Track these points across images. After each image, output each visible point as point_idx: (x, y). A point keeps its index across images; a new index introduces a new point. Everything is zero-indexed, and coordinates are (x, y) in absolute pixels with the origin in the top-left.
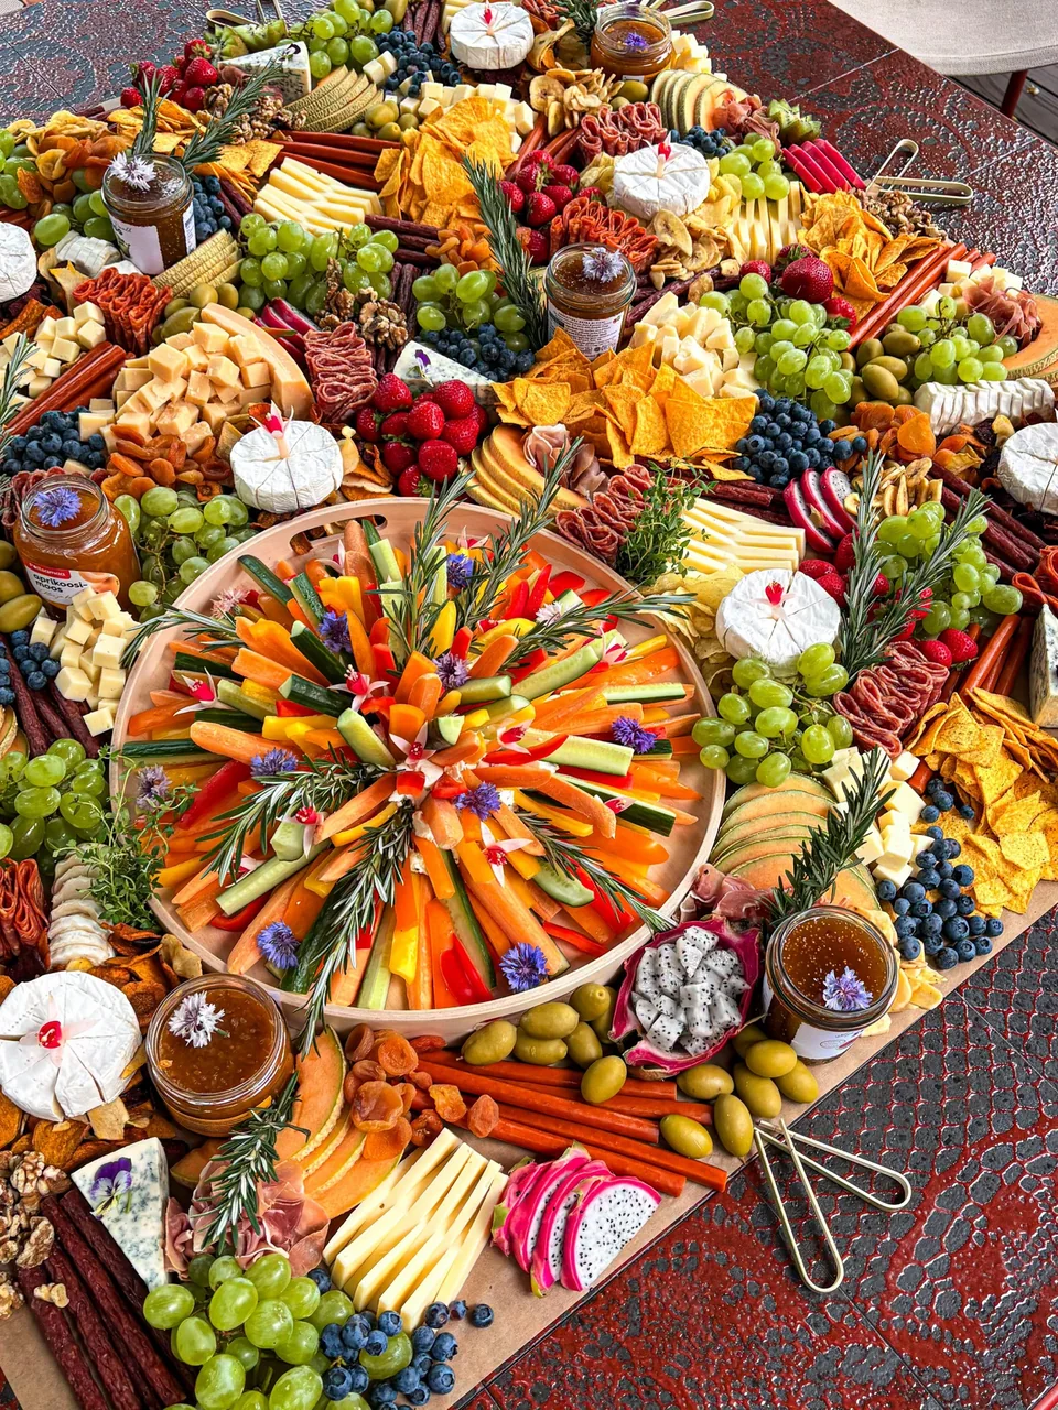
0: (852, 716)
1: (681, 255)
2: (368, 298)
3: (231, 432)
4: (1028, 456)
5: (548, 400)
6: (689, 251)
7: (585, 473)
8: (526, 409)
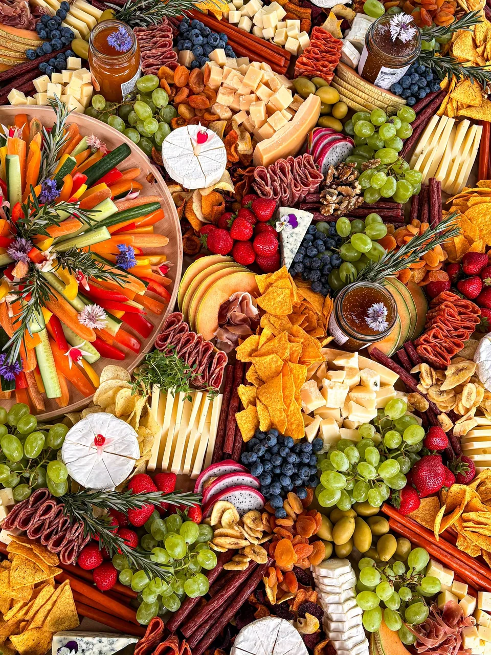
0: (32, 499)
1: (439, 382)
2: (354, 188)
3: (222, 127)
4: (274, 637)
5: (279, 302)
6: (443, 388)
7: (227, 331)
8: (271, 289)
